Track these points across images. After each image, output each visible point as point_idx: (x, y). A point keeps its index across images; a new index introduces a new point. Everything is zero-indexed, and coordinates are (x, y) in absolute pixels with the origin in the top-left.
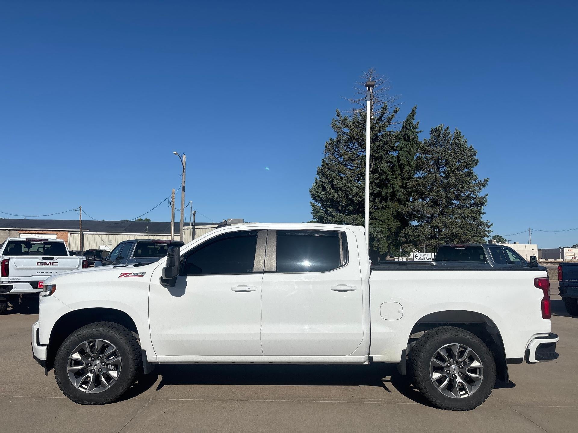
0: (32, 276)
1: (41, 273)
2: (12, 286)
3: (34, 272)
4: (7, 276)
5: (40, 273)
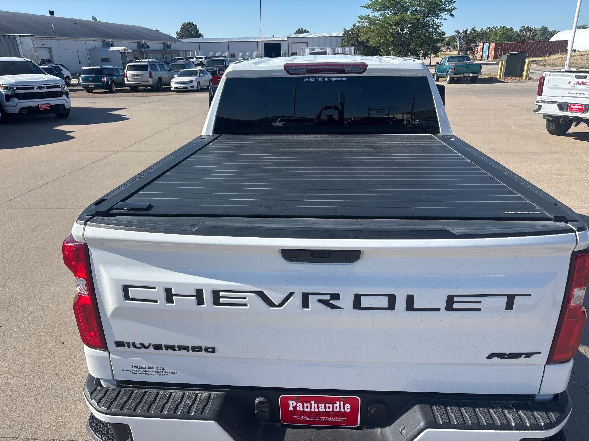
0: (563, 97)
1: (573, 93)
2: (541, 105)
3: (566, 93)
4: (541, 95)
5: (571, 93)
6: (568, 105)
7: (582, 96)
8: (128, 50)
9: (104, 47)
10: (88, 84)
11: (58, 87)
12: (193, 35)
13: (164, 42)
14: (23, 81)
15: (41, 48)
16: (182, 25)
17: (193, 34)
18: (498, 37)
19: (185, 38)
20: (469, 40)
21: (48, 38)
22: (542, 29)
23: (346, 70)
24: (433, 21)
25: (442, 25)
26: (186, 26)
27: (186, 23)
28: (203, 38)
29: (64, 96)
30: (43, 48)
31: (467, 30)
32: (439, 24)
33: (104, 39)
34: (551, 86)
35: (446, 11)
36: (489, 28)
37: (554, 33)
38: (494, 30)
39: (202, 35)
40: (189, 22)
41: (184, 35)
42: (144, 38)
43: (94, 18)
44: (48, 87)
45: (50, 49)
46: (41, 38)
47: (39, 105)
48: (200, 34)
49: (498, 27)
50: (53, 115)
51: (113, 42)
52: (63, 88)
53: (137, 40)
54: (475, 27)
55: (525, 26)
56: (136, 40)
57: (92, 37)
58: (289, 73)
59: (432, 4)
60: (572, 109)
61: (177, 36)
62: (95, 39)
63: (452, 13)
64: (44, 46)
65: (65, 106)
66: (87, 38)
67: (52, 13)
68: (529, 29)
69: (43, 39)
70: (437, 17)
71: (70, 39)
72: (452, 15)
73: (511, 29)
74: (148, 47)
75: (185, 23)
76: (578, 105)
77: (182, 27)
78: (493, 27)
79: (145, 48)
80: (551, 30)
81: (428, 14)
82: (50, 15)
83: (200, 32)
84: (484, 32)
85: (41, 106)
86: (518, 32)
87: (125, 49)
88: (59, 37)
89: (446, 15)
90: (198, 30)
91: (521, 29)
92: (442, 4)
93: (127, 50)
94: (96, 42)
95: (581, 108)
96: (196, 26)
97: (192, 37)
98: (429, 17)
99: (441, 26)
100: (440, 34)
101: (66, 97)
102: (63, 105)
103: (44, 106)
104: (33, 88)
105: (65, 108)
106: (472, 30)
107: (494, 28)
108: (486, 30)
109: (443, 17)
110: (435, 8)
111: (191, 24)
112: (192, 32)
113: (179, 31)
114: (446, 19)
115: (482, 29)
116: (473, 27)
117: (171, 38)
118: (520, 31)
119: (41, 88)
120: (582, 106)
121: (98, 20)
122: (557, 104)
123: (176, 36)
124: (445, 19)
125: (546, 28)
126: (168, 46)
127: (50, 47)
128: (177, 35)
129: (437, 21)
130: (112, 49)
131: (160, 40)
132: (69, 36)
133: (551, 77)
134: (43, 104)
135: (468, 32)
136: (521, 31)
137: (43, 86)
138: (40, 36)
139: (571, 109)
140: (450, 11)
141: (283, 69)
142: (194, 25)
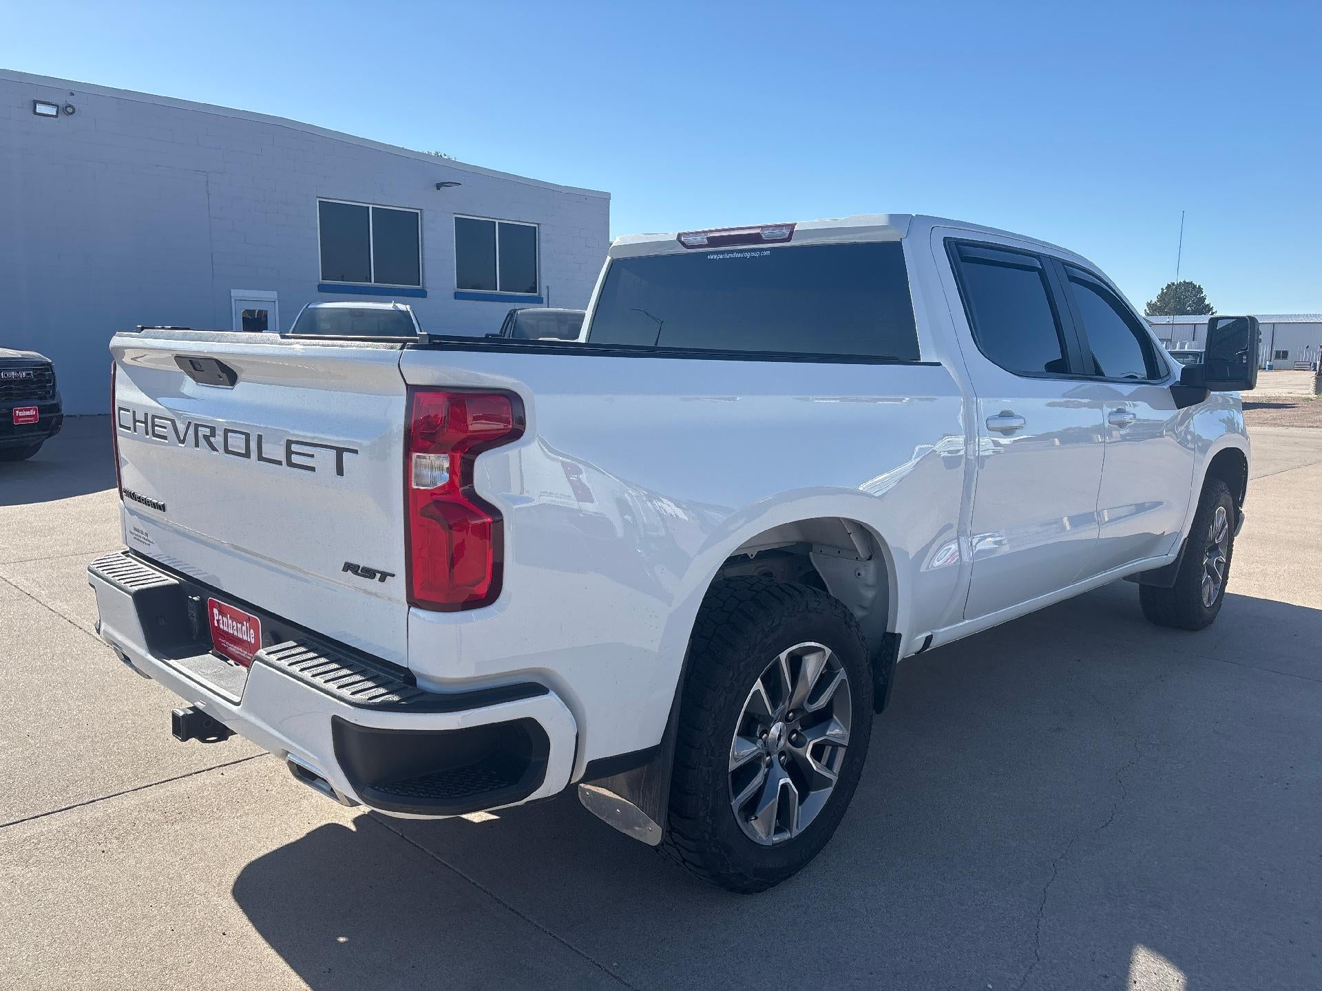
12: (1188, 308)
16: (1164, 288)
17: (1190, 306)
19: (1166, 314)
23: (764, 237)
26: (1175, 289)
27: (1176, 284)
28: (1211, 313)
39: (1212, 307)
40: (1185, 282)
41: (1165, 308)
48: (1207, 306)
58: (688, 247)
61: (1148, 312)
75: (1173, 284)
77: (1165, 291)
83: (1207, 302)
90: (1202, 297)
96: (1200, 290)
97: (1184, 312)
111: (1188, 286)
112: (1186, 303)
113: (1156, 299)
123: (1145, 310)
128: (1147, 309)
142: (1195, 286)
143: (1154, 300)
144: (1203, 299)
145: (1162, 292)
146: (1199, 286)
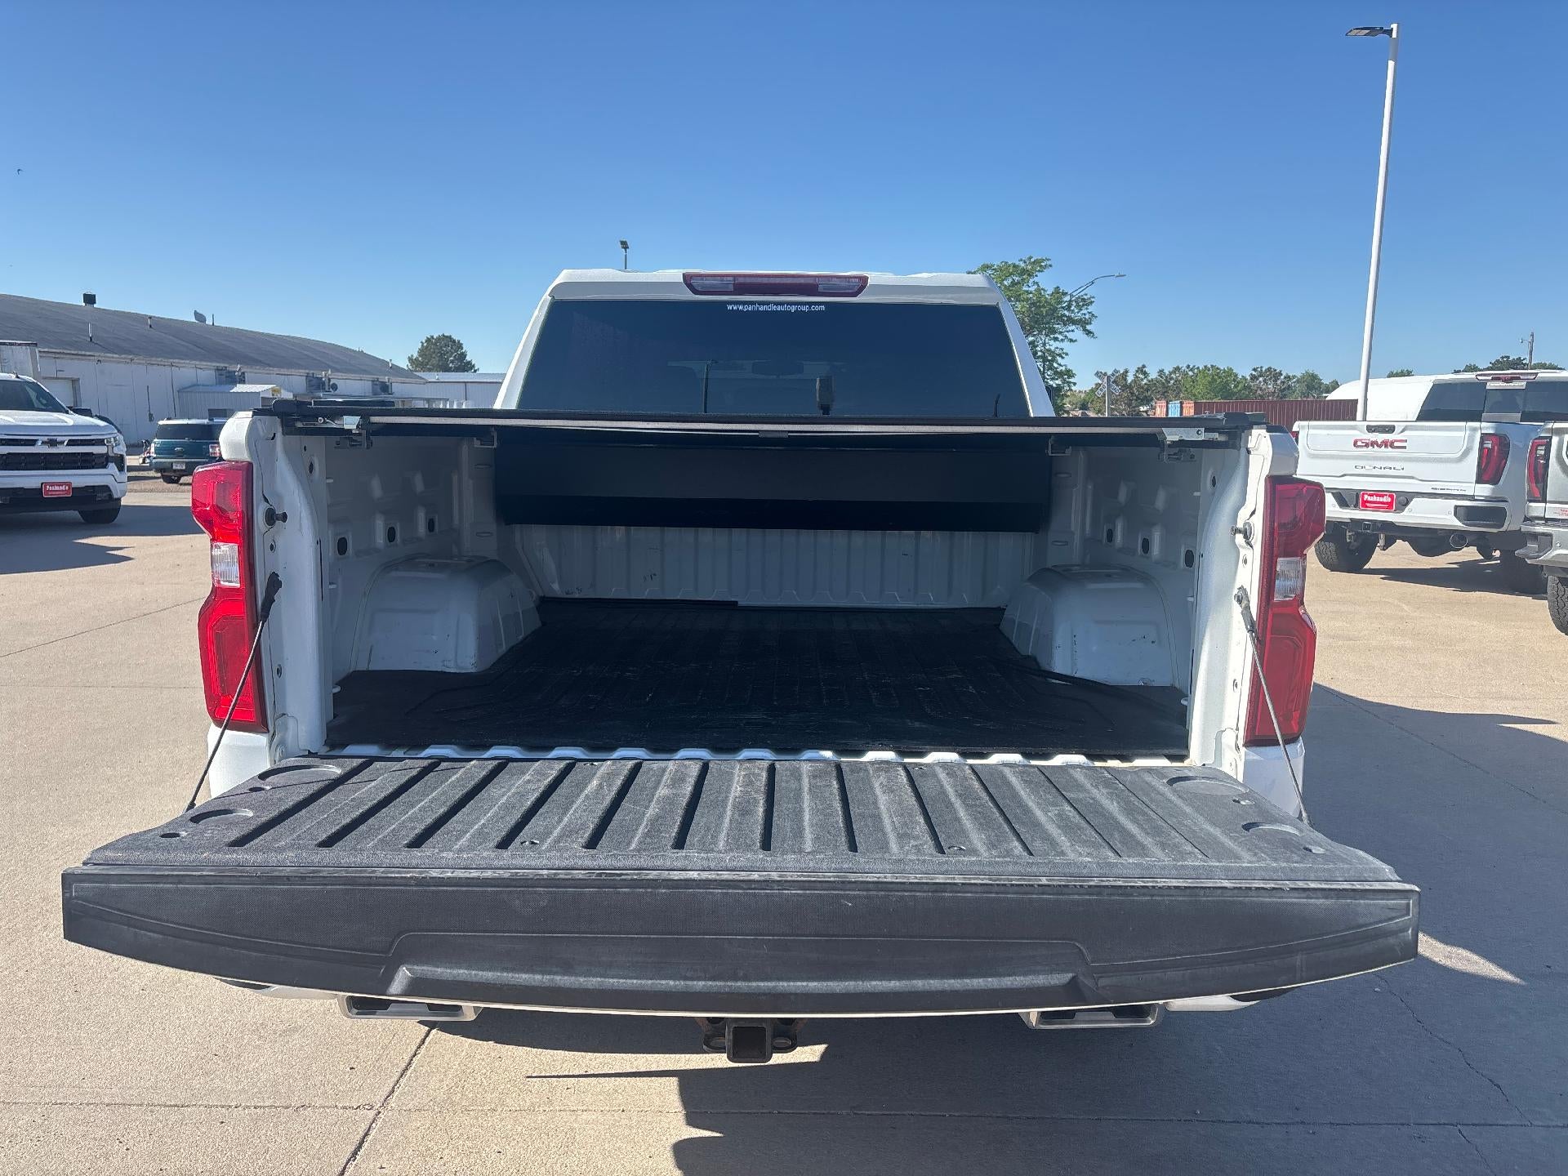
0: (1343, 476)
6: (1357, 496)
7: (1387, 472)
8: (282, 391)
9: (220, 383)
10: (169, 463)
11: (100, 442)
12: (451, 365)
13: (375, 377)
14: (9, 423)
15: (54, 378)
16: (424, 341)
17: (452, 362)
18: (1199, 389)
19: (430, 370)
20: (1132, 394)
21: (73, 354)
22: (1306, 377)
23: (821, 288)
24: (1044, 344)
25: (1067, 354)
26: (435, 344)
27: (435, 337)
28: (475, 371)
29: (112, 468)
30: (57, 378)
31: (1126, 372)
32: (1058, 351)
33: (222, 365)
34: (1316, 452)
35: (1074, 322)
36: (1177, 369)
37: (1335, 386)
38: (1191, 373)
39: (474, 366)
40: (443, 335)
41: (427, 364)
42: (326, 367)
43: (200, 317)
44: (72, 443)
45: (74, 381)
46: (57, 356)
47: (42, 484)
48: (469, 363)
49: (1198, 368)
50: (74, 514)
51: (243, 373)
52: (110, 448)
53: (307, 371)
54: (1144, 366)
55: (1261, 367)
56: (303, 371)
57: (192, 359)
58: (695, 292)
59: (1040, 307)
60: (1368, 505)
61: (411, 366)
62: (197, 363)
63: (1088, 327)
64: (60, 375)
65: (110, 491)
66: (177, 361)
67: (90, 299)
68: (1273, 374)
69: (58, 358)
70: (1052, 336)
71: (132, 360)
72: (1089, 333)
73: (1230, 372)
74: (335, 387)
75: (432, 337)
76: (1379, 493)
77: (425, 345)
78: (1188, 367)
79: (327, 389)
80: (1326, 381)
81: (1032, 328)
82: (84, 304)
83: (468, 358)
84: (1167, 377)
85: (48, 487)
86: (1246, 380)
87: (274, 390)
88: (102, 354)
89: (1073, 331)
90: (463, 353)
91: (1254, 373)
92: (1063, 308)
93: (279, 391)
94: (199, 371)
95: (1389, 500)
96: (460, 346)
97: (447, 369)
98: (1034, 336)
99: (1063, 358)
100: (1060, 374)
101: (116, 470)
102: (106, 488)
103: (57, 488)
104: (33, 443)
105: (111, 496)
106: (1137, 371)
107: (1191, 370)
108: (1171, 373)
109: (1066, 336)
110: (1047, 314)
111: (448, 340)
112: (448, 358)
113: (416, 353)
114: (1076, 341)
115: (1161, 371)
116: (1140, 366)
117: (396, 370)
118: (1251, 379)
119: (53, 443)
120: (1391, 497)
121: (209, 322)
122: (1333, 494)
123: (408, 365)
124: (1071, 340)
125: (1314, 377)
126: (385, 388)
127: (76, 377)
128: (410, 363)
129: (1053, 345)
130: (240, 388)
131: (365, 372)
132: (130, 352)
133: (1312, 431)
134: (52, 484)
135: (1130, 378)
136: (1254, 378)
137: (59, 439)
138: (54, 350)
139: (1365, 504)
140: (1083, 323)
141: (682, 280)
142: (454, 341)
143: (415, 355)
144: (463, 355)
145: (422, 345)
146: (459, 342)
